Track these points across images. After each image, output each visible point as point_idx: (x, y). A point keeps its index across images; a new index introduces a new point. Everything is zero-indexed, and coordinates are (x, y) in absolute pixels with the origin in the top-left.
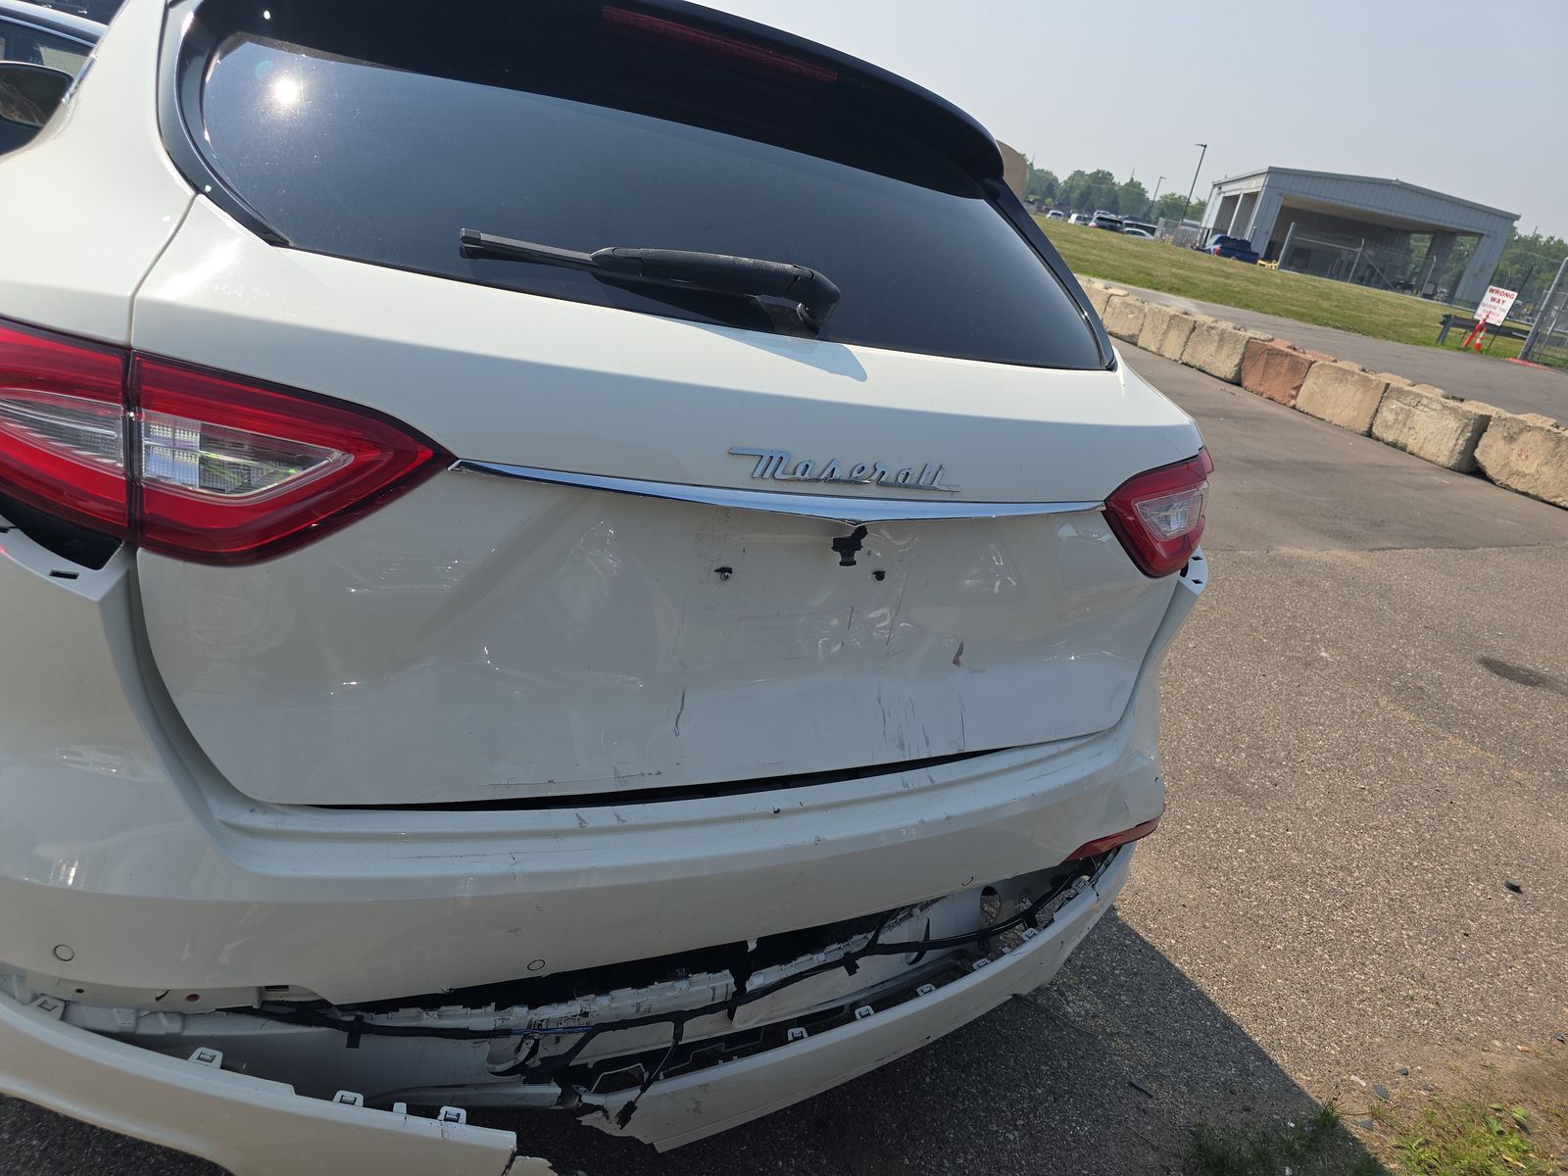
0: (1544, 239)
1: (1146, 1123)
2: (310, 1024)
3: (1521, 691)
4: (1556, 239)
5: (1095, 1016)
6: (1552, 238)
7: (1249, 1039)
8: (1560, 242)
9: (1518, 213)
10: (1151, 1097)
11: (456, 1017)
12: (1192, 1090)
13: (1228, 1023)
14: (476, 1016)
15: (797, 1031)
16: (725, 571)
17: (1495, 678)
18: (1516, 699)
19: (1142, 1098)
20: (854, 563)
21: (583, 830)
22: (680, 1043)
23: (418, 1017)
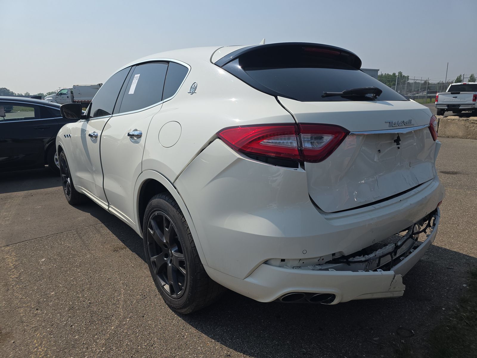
0: (384, 75)
1: (457, 274)
2: (339, 263)
3: (454, 176)
4: (387, 74)
5: (428, 259)
6: (386, 74)
7: (462, 254)
8: (388, 74)
9: (378, 69)
10: (453, 269)
11: (358, 259)
12: (460, 266)
13: (456, 253)
14: (361, 258)
15: (402, 258)
16: (379, 151)
17: (447, 175)
18: (455, 178)
19: (452, 270)
20: (400, 144)
21: (376, 209)
22: (393, 259)
23: (353, 260)
